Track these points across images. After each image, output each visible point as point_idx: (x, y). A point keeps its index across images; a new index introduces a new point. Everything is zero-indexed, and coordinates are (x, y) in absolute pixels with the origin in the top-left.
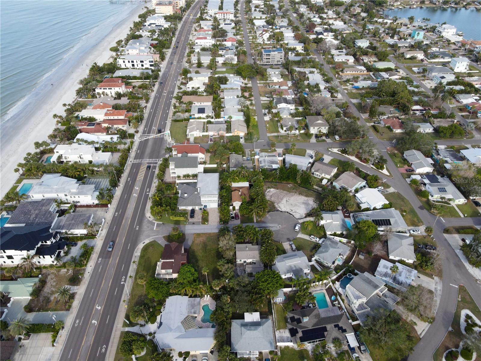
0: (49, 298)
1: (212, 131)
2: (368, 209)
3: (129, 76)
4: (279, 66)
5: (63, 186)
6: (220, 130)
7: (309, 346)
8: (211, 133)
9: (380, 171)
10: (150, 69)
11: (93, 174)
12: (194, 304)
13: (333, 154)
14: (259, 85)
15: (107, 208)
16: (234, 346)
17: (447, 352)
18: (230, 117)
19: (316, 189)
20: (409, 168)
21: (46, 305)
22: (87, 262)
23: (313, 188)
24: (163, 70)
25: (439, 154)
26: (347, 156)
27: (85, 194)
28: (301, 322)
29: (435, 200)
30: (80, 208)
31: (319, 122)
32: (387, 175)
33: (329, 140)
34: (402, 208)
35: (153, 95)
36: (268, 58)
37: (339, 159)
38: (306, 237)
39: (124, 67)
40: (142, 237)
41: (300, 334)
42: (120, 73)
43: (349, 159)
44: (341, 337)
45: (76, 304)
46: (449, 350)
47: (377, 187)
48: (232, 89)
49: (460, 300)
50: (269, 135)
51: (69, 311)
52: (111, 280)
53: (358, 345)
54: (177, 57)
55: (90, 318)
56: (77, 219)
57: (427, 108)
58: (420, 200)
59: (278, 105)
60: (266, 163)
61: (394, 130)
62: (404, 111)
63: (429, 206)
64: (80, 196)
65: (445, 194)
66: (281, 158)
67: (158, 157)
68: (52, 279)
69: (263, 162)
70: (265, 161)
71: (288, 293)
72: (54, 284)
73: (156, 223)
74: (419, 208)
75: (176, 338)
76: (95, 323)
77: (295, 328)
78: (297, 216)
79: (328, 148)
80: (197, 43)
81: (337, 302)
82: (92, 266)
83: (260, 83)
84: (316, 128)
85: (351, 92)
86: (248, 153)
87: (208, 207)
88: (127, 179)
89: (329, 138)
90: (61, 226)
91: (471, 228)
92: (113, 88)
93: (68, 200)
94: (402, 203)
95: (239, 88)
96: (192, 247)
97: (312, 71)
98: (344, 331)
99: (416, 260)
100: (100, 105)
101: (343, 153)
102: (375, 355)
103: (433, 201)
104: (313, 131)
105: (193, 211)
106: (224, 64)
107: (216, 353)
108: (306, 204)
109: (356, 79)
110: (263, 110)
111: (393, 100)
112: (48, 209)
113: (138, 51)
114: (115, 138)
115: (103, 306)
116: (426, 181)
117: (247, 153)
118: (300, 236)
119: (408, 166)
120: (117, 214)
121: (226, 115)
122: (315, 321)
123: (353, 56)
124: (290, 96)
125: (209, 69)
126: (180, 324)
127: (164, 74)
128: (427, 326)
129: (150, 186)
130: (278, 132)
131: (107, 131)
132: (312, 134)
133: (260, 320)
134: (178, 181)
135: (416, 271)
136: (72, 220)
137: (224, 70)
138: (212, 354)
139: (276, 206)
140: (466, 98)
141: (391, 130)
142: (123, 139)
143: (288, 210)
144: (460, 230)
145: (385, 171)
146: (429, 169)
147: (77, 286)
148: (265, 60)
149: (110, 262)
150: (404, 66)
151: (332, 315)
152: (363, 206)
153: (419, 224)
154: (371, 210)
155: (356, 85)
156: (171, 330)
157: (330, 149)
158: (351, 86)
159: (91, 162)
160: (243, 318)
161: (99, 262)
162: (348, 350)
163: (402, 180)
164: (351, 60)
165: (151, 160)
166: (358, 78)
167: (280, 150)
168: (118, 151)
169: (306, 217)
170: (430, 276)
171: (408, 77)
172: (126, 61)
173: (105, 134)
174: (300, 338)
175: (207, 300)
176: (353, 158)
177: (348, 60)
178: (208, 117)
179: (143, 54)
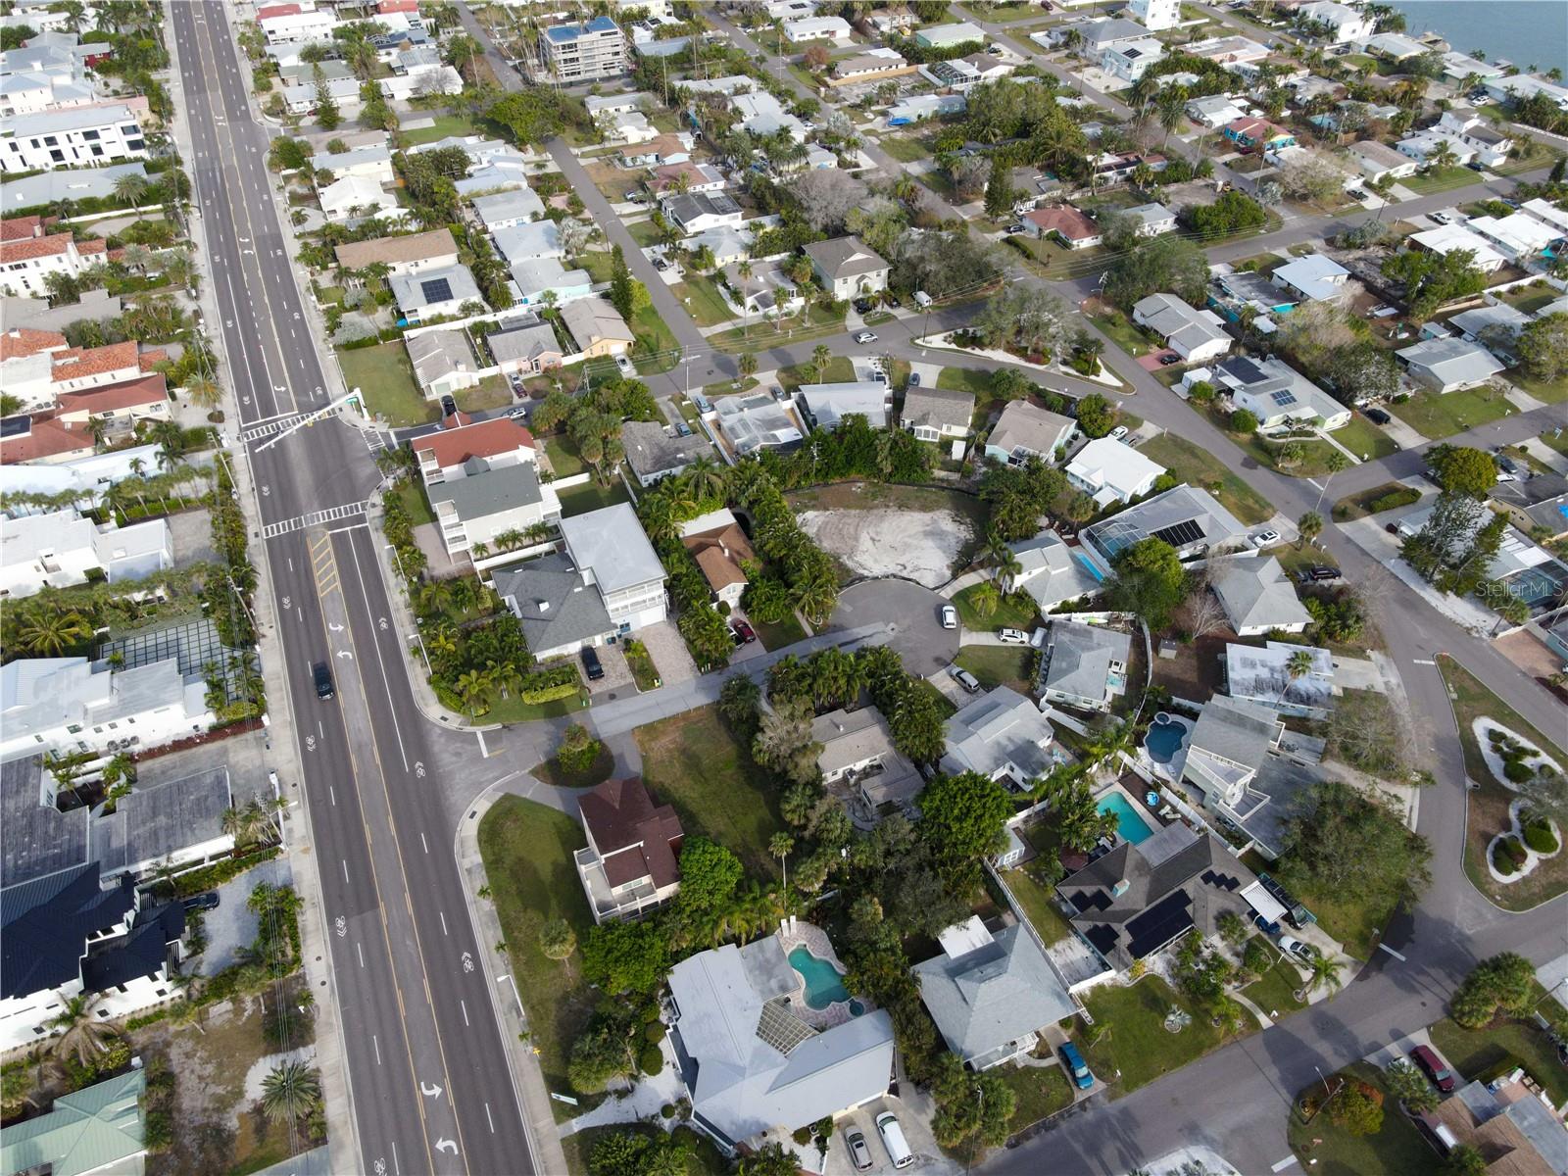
0: (218, 1130)
1: (510, 358)
2: (1117, 507)
3: (65, 202)
4: (618, 83)
5: (45, 697)
6: (538, 349)
7: (1155, 963)
8: (508, 367)
9: (1093, 377)
10: (137, 160)
11: (134, 617)
12: (767, 961)
13: (934, 355)
14: (583, 162)
15: (259, 732)
16: (958, 1043)
17: (1491, 847)
18: (551, 296)
19: (942, 480)
20: (1165, 351)
21: (224, 1158)
22: (296, 947)
23: (934, 479)
24: (187, 156)
25: (1226, 294)
26: (977, 351)
27: (155, 703)
28: (1110, 903)
29: (1273, 431)
30: (149, 763)
31: (858, 256)
32: (1118, 388)
33: (901, 313)
34: (1202, 477)
35: (202, 260)
36: (572, 60)
37: (960, 366)
38: (988, 639)
39: (23, 170)
40: (455, 796)
41: (1125, 939)
42: (20, 197)
43: (989, 360)
44: (1232, 907)
45: (338, 1107)
46: (1494, 841)
47: (1111, 430)
48: (499, 191)
49: (1455, 696)
50: (706, 332)
51: (324, 1141)
52: (426, 982)
53: (1285, 911)
54: (215, 98)
55: (420, 1140)
56: (171, 804)
57: (1132, 158)
58: (1236, 442)
59: (688, 225)
60: (755, 432)
61: (1075, 242)
62: (1075, 177)
63: (1266, 452)
64: (134, 717)
65: (1295, 409)
66: (788, 404)
67: (355, 494)
68: (188, 1055)
69: (739, 429)
70: (745, 426)
71: (1022, 827)
72: (210, 1069)
73: (479, 731)
74: (1243, 465)
75: (771, 1089)
76: (449, 1149)
77: (1100, 924)
78: (929, 580)
79: (912, 340)
80: (272, 32)
81: (1168, 808)
82: (322, 954)
83: (584, 157)
84: (852, 280)
85: (892, 140)
86: (672, 411)
87: (633, 628)
88: (280, 604)
89: (899, 305)
90: (120, 852)
91: (1391, 490)
92: (30, 262)
93: (88, 744)
94: (1194, 462)
95: (524, 184)
96: (650, 778)
97: (743, 87)
98: (1233, 884)
99: (1311, 621)
100: (12, 340)
101: (965, 346)
102: (1331, 922)
103: (1270, 435)
104: (844, 290)
105: (589, 656)
106: (419, 101)
107: (907, 1088)
108: (934, 534)
109: (888, 94)
110: (645, 251)
111: (1035, 148)
112: (36, 804)
113: (48, 96)
114: (149, 457)
115: (447, 1081)
116: (1231, 381)
117: (665, 410)
118: (968, 639)
119: (1160, 346)
120: (310, 741)
121: (532, 290)
122: (1144, 883)
123: (840, 15)
124: (709, 186)
125: (372, 128)
126: (759, 1041)
127: (199, 172)
128: (1414, 796)
129: (382, 608)
130: (731, 316)
131: (93, 435)
132: (846, 302)
133: (992, 940)
134: (480, 566)
135: (1326, 652)
136: (155, 814)
137: (429, 123)
138: (897, 1094)
139: (850, 564)
140: (1218, 109)
141: (1066, 245)
142: (180, 455)
143: (893, 569)
144: (1371, 502)
145: (1105, 377)
146: (1221, 344)
147: (305, 1044)
148: (563, 68)
149: (385, 921)
150: (1004, 31)
151: (1178, 849)
152: (1104, 499)
153: (1266, 514)
154: (1126, 507)
155: (898, 112)
156: (740, 1072)
157: (918, 341)
158: (879, 118)
159: (96, 577)
160: (937, 950)
161: (342, 934)
162: (1259, 936)
163: (1164, 391)
164: (842, 30)
165: (334, 513)
166: (892, 89)
167: (768, 378)
168: (185, 505)
169: (955, 577)
170: (1359, 653)
171: (1032, 66)
172: (24, 144)
173: (88, 451)
174: (1130, 948)
175: (793, 933)
176: (1000, 356)
177: (833, 33)
178: (467, 310)
179: (72, 104)
